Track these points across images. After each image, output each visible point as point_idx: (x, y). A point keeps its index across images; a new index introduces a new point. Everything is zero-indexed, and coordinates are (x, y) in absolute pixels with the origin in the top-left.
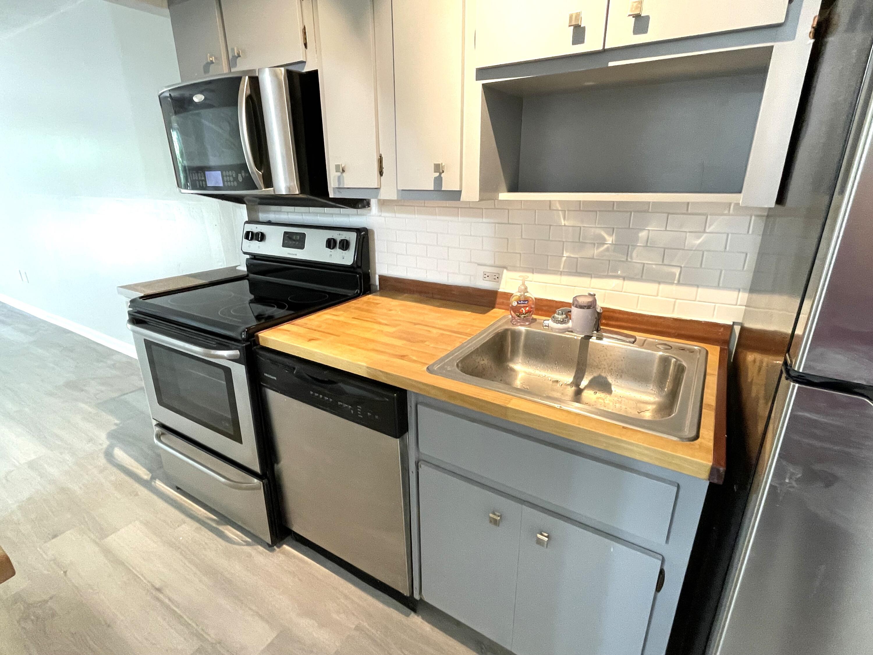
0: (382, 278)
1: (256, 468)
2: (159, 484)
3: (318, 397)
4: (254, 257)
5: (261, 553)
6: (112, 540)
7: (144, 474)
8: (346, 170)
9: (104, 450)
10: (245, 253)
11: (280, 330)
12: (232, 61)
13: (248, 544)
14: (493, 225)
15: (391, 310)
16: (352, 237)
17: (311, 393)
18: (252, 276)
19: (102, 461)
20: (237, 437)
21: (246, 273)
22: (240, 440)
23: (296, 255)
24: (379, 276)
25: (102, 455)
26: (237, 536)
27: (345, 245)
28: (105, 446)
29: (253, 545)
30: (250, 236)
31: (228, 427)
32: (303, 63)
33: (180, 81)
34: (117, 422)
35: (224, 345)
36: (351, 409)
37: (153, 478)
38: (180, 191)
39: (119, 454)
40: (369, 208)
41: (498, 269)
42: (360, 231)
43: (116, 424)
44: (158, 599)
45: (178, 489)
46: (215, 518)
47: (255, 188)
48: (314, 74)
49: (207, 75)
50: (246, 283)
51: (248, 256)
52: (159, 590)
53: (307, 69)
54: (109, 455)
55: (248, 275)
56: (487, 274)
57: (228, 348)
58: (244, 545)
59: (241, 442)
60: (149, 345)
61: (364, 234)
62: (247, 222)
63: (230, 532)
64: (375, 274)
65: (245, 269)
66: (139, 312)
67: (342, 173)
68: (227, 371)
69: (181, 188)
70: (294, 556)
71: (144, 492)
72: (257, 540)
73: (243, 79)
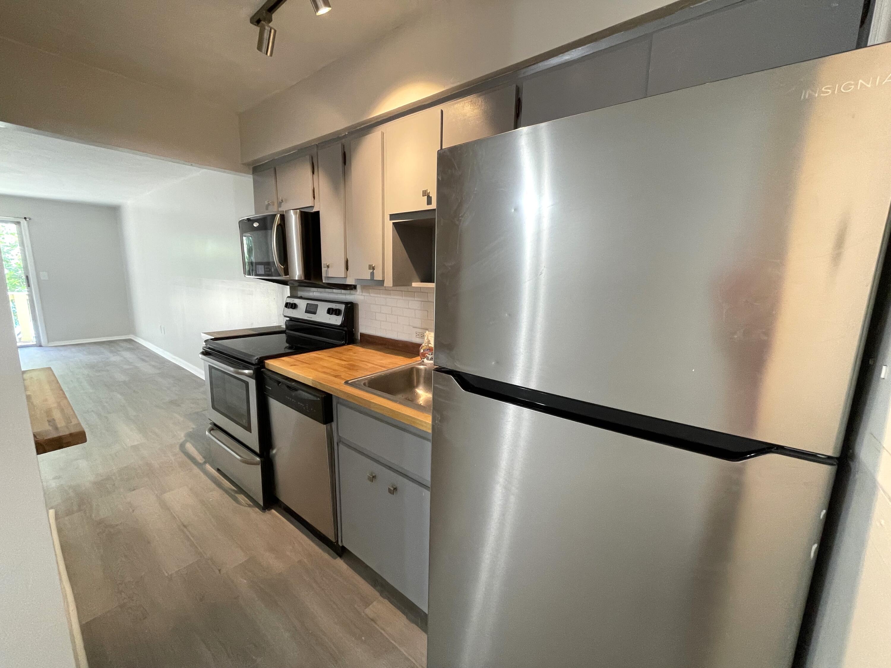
0: (362, 335)
1: (257, 450)
2: (208, 467)
3: (289, 399)
4: (292, 319)
5: (256, 513)
6: (167, 496)
7: (200, 459)
8: (330, 266)
9: (180, 443)
10: (285, 316)
11: (281, 360)
12: (280, 204)
13: (249, 506)
14: (420, 302)
15: (355, 353)
16: (342, 307)
17: (287, 397)
18: (287, 331)
19: (177, 450)
20: (248, 428)
21: (285, 329)
22: (250, 431)
23: (311, 318)
24: (360, 333)
25: (178, 446)
26: (244, 500)
27: (337, 312)
28: (182, 441)
29: (253, 507)
30: (288, 305)
31: (244, 422)
32: (312, 207)
33: (254, 214)
34: (194, 427)
35: (246, 367)
36: (304, 407)
37: (205, 463)
38: (245, 276)
39: (189, 447)
40: (356, 290)
41: (423, 330)
42: (347, 304)
43: (193, 428)
44: (183, 531)
45: (218, 470)
46: (235, 489)
47: (280, 275)
48: (318, 213)
49: (267, 211)
50: (283, 336)
51: (288, 319)
52: (185, 526)
53: (315, 210)
54: (182, 446)
55: (286, 331)
56: (418, 333)
57: (248, 369)
58: (247, 507)
59: (251, 432)
60: (211, 368)
61: (350, 306)
62: (288, 297)
63: (241, 498)
64: (358, 332)
65: (284, 327)
66: (209, 348)
67: (328, 268)
68: (247, 384)
69: (246, 274)
70: (277, 516)
71: (196, 470)
72: (255, 503)
73: (277, 216)
